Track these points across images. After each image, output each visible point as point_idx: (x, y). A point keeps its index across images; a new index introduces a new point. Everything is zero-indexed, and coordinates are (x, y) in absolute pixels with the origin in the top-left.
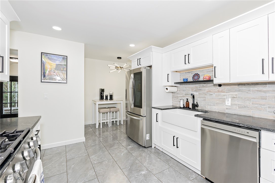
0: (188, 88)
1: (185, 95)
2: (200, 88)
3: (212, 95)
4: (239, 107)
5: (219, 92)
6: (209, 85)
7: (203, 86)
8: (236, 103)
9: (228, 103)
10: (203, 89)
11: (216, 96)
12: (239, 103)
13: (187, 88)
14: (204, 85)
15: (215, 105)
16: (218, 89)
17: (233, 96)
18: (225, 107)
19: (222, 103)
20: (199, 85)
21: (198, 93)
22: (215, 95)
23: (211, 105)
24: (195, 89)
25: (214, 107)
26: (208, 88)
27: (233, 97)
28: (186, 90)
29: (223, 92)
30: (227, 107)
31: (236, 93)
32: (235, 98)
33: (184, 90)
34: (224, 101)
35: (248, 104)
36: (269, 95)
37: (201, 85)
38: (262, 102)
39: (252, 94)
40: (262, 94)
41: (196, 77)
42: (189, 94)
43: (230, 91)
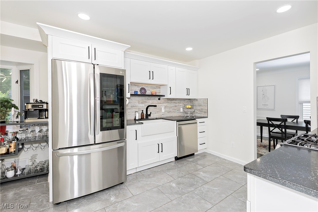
0: (134, 100)
1: (131, 107)
2: (146, 101)
4: (168, 112)
6: (152, 99)
9: (163, 111)
10: (148, 101)
12: (168, 110)
14: (149, 98)
16: (158, 102)
18: (162, 113)
20: (145, 98)
21: (144, 105)
23: (153, 114)
24: (141, 102)
25: (156, 115)
27: (166, 107)
29: (161, 104)
31: (167, 104)
34: (161, 110)
35: (171, 110)
36: (177, 104)
37: (147, 98)
38: (176, 108)
39: (172, 104)
40: (175, 104)
41: (143, 91)
42: (136, 106)
43: (164, 103)
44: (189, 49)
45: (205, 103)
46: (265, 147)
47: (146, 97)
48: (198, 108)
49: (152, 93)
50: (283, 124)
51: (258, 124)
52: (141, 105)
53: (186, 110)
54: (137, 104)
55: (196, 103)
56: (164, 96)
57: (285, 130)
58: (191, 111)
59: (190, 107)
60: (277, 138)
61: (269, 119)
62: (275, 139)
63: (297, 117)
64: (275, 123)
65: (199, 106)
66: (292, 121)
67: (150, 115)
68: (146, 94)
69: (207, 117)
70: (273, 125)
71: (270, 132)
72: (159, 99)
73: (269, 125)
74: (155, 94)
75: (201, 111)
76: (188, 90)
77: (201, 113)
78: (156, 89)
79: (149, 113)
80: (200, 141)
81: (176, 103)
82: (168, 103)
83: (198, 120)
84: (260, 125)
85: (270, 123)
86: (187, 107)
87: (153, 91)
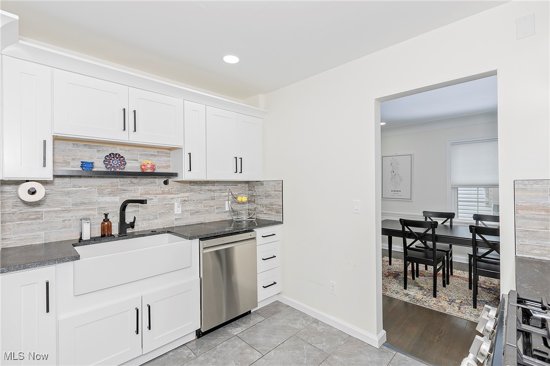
0: (85, 187)
1: (73, 205)
2: (125, 188)
3: (152, 201)
4: (191, 214)
5: (163, 193)
6: (144, 182)
7: (132, 182)
8: (189, 208)
9: (178, 210)
10: (132, 188)
11: (159, 201)
12: (191, 208)
13: (80, 187)
14: (134, 180)
15: (157, 218)
16: (162, 189)
17: (184, 199)
18: (174, 218)
19: (169, 212)
20: (121, 179)
21: (118, 197)
22: (156, 200)
23: (149, 220)
24: (109, 190)
25: (156, 221)
26: (142, 188)
28: (76, 192)
29: (171, 194)
30: (176, 217)
31: (188, 194)
32: (186, 201)
33: (68, 193)
34: (172, 209)
35: (200, 207)
36: (216, 194)
37: (127, 180)
38: (212, 203)
39: (203, 194)
40: (212, 194)
41: (115, 162)
42: (90, 203)
43: (180, 191)
44: (231, 59)
45: (277, 191)
46: (396, 275)
47: (125, 179)
48: (265, 201)
49: (143, 167)
50: (430, 232)
51: (385, 232)
52: (108, 199)
53: (237, 207)
54: (95, 197)
55: (259, 190)
56: (175, 175)
57: (434, 245)
58: (250, 208)
59: (245, 199)
60: (419, 261)
61: (405, 223)
62: (415, 264)
63: (450, 216)
64: (415, 230)
65: (265, 197)
66: (442, 224)
67: (132, 225)
68: (126, 170)
69: (281, 223)
70: (411, 235)
71: (406, 248)
72: (166, 183)
73: (404, 235)
74: (149, 171)
75: (270, 207)
76: (239, 161)
77: (270, 212)
78: (156, 159)
79: (128, 220)
80: (261, 281)
81: (214, 191)
82: (191, 191)
83: (259, 232)
84: (388, 233)
85: (406, 229)
86: (239, 199)
87: (145, 162)
